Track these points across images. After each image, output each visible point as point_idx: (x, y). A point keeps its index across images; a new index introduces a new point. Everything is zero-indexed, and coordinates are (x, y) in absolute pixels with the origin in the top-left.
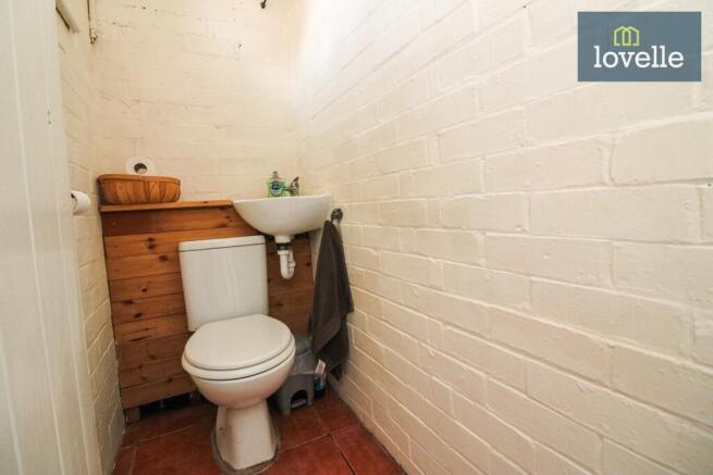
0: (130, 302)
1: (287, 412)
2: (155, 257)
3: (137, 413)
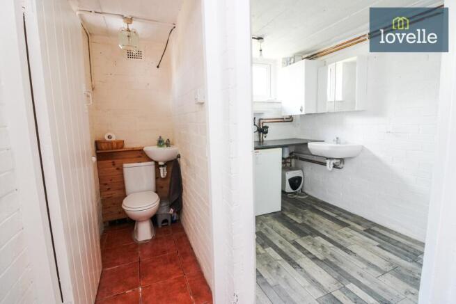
0: (106, 184)
1: (160, 226)
2: (115, 168)
3: (108, 223)
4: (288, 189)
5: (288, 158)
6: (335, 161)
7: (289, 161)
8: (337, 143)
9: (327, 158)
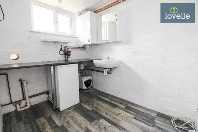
4: (84, 87)
5: (83, 70)
6: (108, 70)
7: (84, 71)
8: (109, 60)
9: (104, 69)
